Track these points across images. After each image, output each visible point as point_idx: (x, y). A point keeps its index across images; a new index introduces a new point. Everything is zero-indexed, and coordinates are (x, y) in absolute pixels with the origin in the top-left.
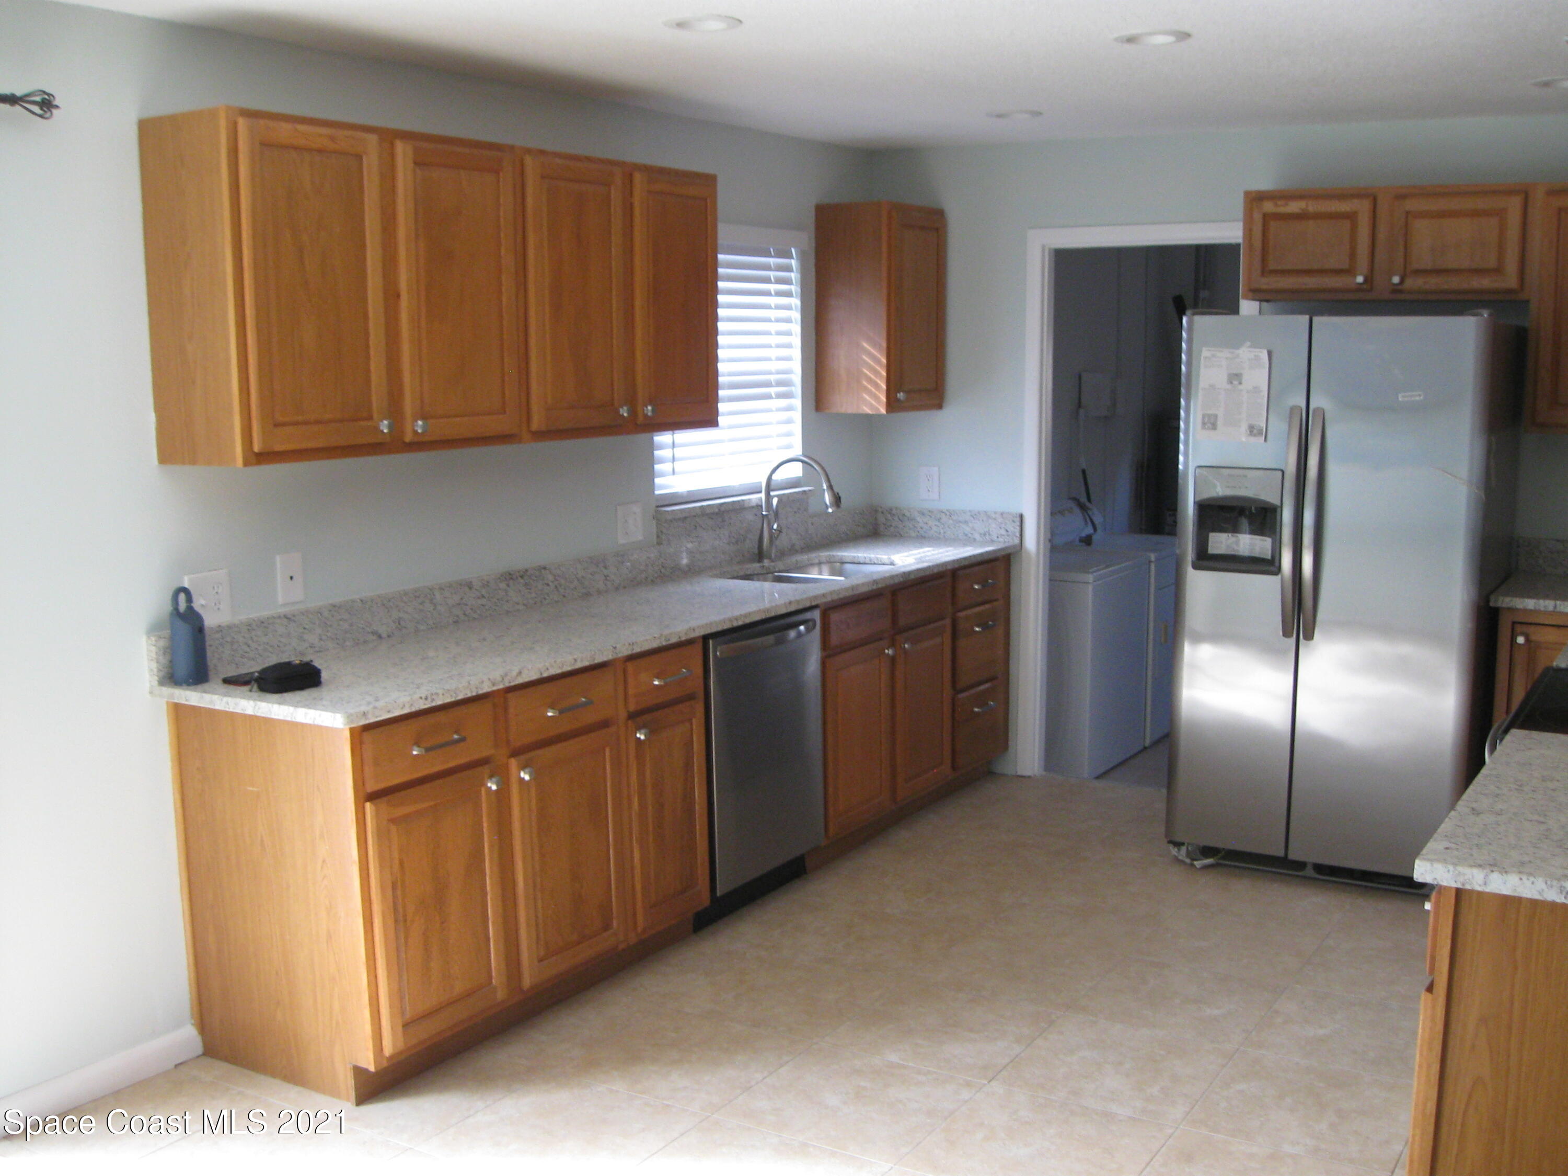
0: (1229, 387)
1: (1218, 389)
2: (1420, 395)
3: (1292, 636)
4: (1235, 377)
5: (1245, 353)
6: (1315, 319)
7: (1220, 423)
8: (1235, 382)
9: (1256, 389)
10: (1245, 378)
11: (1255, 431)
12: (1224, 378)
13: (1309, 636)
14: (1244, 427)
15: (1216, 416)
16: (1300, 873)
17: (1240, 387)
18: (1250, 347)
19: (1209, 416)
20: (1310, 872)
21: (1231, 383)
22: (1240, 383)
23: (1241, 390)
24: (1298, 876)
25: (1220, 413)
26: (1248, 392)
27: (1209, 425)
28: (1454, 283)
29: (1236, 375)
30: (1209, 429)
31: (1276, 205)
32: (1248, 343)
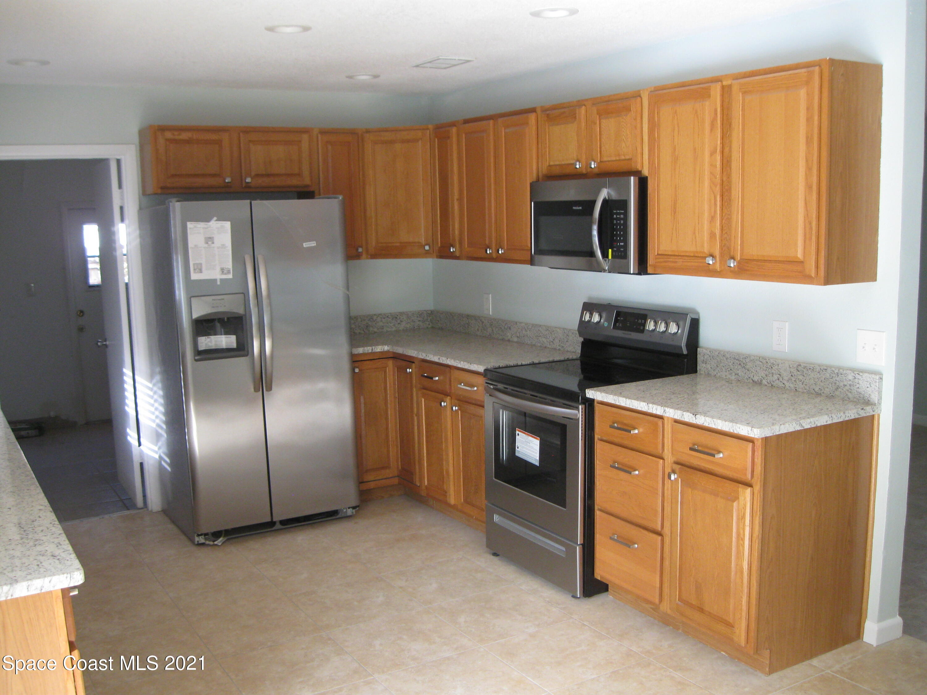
0: (206, 245)
1: (200, 247)
2: (314, 244)
3: (259, 391)
4: (209, 240)
5: (214, 224)
6: (253, 202)
7: (204, 269)
8: (210, 243)
9: (223, 246)
10: (216, 240)
11: (225, 272)
12: (203, 240)
13: (270, 389)
14: (218, 269)
15: (201, 264)
16: (274, 528)
17: (213, 245)
18: (216, 220)
19: (197, 264)
20: (278, 526)
21: (207, 243)
22: (213, 243)
23: (214, 247)
24: (273, 531)
25: (203, 262)
26: (218, 248)
27: (198, 270)
28: (278, 182)
29: (210, 238)
30: (198, 273)
31: (174, 135)
32: (215, 218)
